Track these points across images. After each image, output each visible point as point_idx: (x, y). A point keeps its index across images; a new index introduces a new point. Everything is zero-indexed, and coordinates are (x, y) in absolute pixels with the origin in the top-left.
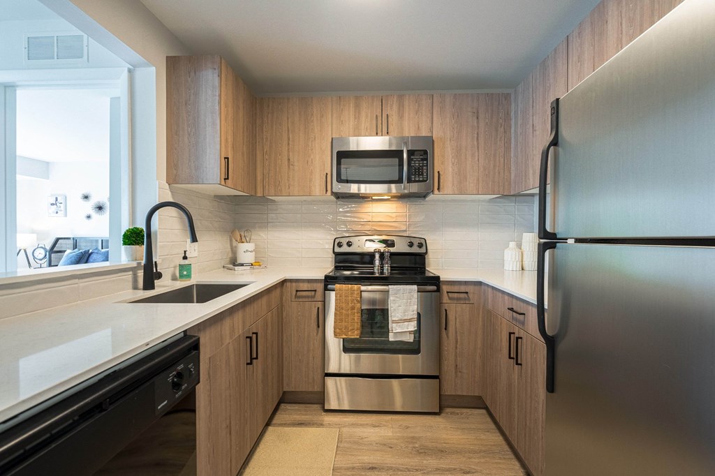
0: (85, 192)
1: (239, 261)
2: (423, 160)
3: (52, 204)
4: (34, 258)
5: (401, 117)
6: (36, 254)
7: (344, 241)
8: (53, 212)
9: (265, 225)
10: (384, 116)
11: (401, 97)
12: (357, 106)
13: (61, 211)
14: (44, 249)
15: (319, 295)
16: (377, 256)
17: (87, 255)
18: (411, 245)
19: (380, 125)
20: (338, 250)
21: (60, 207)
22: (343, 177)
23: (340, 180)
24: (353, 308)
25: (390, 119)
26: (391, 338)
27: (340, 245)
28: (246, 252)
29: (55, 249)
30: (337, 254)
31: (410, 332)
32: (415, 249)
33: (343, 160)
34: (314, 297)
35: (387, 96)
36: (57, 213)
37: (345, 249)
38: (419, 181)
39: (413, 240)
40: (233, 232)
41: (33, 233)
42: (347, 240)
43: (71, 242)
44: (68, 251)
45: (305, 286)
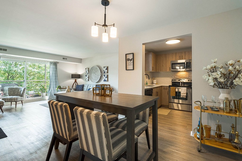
1: (154, 83)
2: (190, 64)
5: (185, 56)
7: (174, 80)
9: (158, 77)
10: (181, 56)
11: (185, 52)
12: (176, 55)
15: (168, 89)
16: (181, 83)
18: (189, 81)
19: (180, 58)
20: (172, 81)
22: (173, 68)
23: (172, 68)
24: (174, 91)
25: (183, 56)
26: (181, 97)
27: (173, 81)
28: (155, 81)
30: (172, 82)
31: (185, 96)
32: (190, 82)
33: (173, 65)
34: (167, 89)
35: (182, 52)
37: (174, 81)
38: (189, 68)
39: (189, 80)
40: (152, 78)
42: (175, 79)
45: (165, 87)
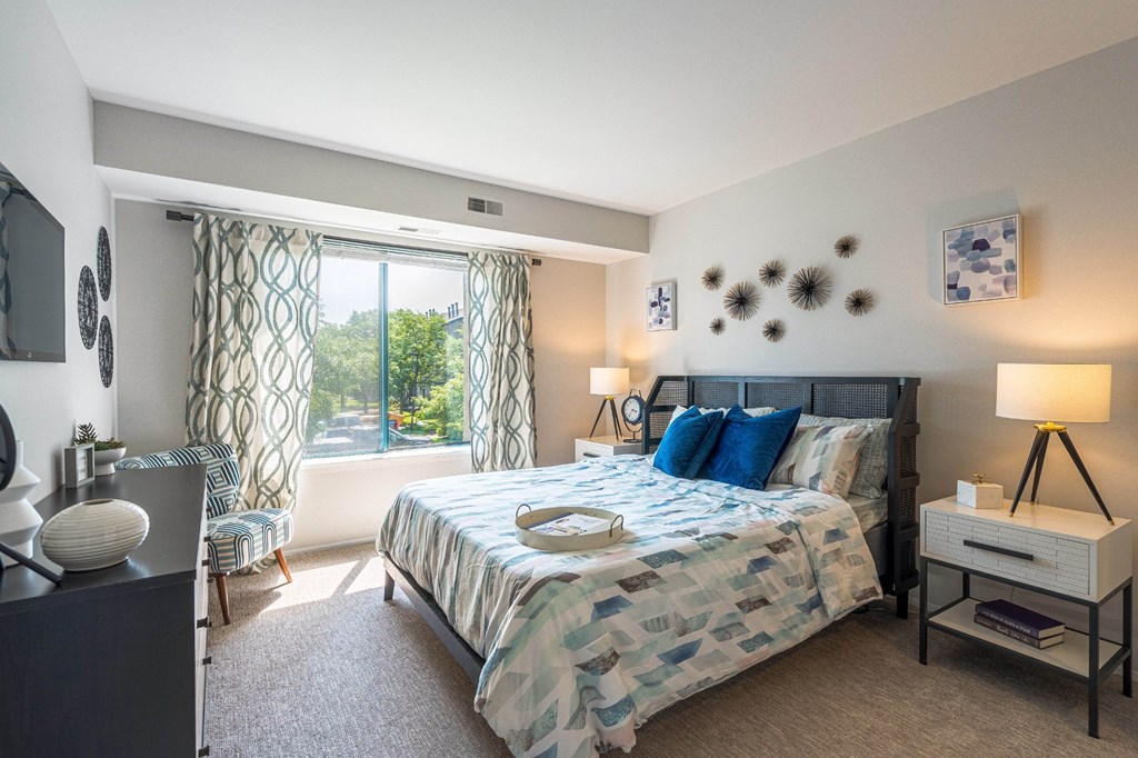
0: (707, 266)
3: (654, 304)
4: (626, 419)
6: (628, 411)
8: (655, 321)
13: (667, 316)
14: (639, 399)
17: (719, 426)
21: (666, 307)
29: (656, 403)
36: (661, 322)
41: (625, 367)
43: (684, 386)
44: (679, 411)
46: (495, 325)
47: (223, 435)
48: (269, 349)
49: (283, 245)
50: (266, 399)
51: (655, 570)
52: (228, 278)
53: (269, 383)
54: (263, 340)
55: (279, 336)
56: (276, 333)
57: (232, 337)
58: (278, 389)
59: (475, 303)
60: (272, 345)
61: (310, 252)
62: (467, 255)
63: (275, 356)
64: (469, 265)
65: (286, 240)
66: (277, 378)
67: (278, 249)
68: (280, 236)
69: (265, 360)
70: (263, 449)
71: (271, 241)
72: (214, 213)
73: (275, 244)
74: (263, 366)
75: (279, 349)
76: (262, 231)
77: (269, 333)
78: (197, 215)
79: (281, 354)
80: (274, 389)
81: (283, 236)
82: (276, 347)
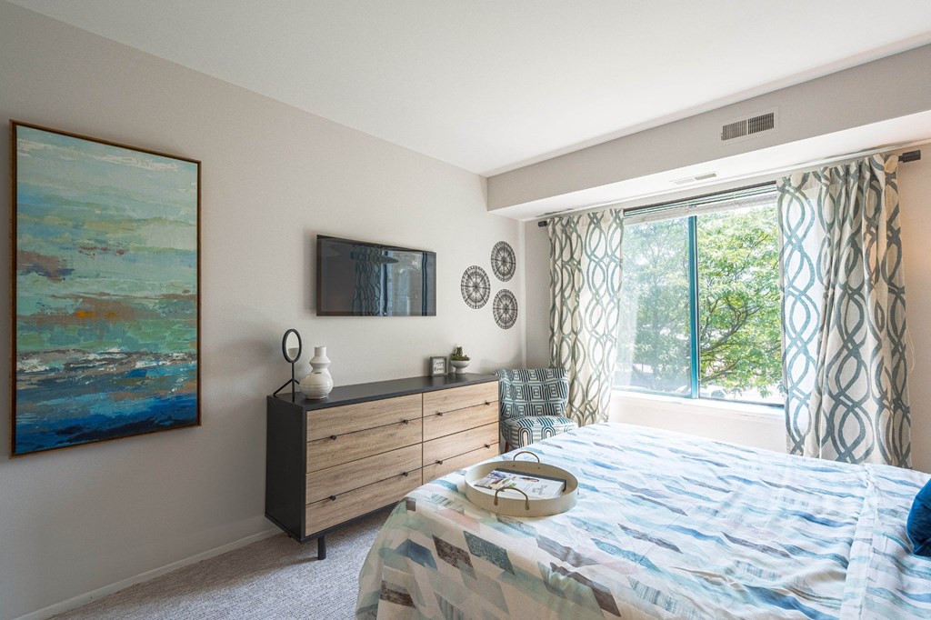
46: (825, 261)
47: (565, 363)
48: (589, 304)
49: (598, 225)
50: (590, 340)
51: (471, 555)
52: (566, 256)
53: (590, 329)
54: (586, 296)
55: (597, 293)
56: (594, 291)
57: (569, 297)
58: (597, 333)
59: (790, 238)
60: (592, 300)
61: (614, 225)
62: (774, 182)
63: (594, 308)
64: (778, 193)
65: (599, 221)
66: (596, 326)
67: (594, 229)
68: (595, 219)
69: (586, 311)
70: (591, 377)
71: (590, 225)
72: (556, 216)
73: (592, 226)
74: (585, 316)
75: (597, 304)
76: (585, 219)
77: (589, 292)
78: (548, 221)
79: (599, 307)
80: (593, 333)
81: (597, 219)
82: (594, 302)
